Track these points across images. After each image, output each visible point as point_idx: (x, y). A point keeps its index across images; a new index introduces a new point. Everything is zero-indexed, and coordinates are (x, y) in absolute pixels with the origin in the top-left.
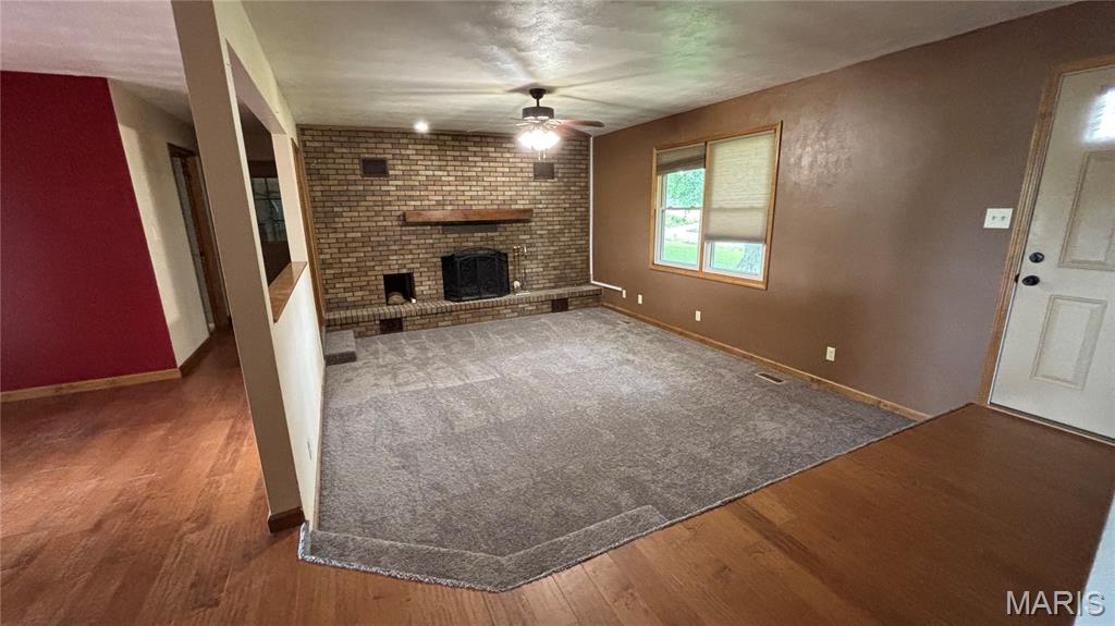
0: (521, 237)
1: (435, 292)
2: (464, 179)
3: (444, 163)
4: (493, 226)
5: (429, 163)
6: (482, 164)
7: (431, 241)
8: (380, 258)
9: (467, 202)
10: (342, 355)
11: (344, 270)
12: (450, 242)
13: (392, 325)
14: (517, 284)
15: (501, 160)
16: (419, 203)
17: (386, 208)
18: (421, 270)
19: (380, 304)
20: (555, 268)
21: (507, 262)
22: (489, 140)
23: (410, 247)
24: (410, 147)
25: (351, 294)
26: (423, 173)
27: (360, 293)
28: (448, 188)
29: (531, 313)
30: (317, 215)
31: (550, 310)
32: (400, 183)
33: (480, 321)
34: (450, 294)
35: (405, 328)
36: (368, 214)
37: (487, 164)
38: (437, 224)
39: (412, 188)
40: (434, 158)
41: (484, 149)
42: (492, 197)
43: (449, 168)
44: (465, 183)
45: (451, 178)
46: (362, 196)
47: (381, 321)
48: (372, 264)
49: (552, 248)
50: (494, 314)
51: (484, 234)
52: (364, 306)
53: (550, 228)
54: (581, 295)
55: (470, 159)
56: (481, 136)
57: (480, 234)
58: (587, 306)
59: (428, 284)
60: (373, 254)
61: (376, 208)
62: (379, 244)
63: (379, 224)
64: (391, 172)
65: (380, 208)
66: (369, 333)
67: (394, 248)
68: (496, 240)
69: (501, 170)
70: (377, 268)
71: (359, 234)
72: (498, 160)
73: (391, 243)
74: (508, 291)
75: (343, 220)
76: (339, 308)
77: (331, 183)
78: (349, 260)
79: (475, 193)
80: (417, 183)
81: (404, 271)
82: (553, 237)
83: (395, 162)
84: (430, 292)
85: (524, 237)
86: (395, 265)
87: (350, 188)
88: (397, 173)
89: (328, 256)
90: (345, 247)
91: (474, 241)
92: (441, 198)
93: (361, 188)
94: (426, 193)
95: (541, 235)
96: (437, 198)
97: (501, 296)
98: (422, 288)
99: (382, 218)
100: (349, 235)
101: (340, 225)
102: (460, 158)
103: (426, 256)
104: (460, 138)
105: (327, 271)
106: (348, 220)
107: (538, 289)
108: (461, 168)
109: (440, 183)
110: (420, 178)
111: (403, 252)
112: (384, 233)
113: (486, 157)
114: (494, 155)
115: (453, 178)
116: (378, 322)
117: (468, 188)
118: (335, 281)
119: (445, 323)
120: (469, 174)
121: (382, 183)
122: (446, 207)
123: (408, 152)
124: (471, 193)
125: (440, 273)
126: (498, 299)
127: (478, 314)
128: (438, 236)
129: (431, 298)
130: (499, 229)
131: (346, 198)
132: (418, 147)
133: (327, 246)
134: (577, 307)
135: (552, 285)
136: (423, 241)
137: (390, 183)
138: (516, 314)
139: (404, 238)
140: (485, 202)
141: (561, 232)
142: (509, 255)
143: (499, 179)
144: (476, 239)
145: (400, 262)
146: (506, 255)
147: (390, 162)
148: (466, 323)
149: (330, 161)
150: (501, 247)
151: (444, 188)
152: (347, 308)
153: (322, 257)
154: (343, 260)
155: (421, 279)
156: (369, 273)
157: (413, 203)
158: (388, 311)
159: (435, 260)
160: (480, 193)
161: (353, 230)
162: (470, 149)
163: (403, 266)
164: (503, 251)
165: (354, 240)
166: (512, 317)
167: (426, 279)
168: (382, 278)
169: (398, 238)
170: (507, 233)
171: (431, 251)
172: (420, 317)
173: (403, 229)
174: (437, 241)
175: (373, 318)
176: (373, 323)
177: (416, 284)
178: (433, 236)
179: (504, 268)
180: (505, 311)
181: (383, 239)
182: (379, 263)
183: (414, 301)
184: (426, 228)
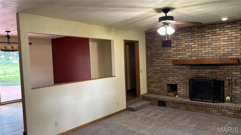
0: (233, 73)
1: (185, 94)
2: (202, 45)
3: (193, 39)
4: (217, 67)
5: (187, 40)
6: (211, 37)
7: (185, 72)
8: (166, 77)
9: (203, 55)
10: (131, 108)
11: (154, 80)
12: (194, 73)
13: (162, 103)
14: (228, 98)
15: (223, 34)
16: (181, 56)
17: (169, 59)
18: (181, 84)
19: (164, 95)
21: (224, 86)
22: (216, 25)
23: (177, 74)
24: (180, 34)
25: (155, 89)
26: (184, 44)
27: (157, 89)
28: (194, 50)
29: (230, 116)
30: (148, 61)
32: (175, 49)
33: (199, 112)
34: (192, 96)
35: (166, 106)
36: (163, 61)
37: (215, 37)
38: (188, 65)
39: (179, 50)
40: (189, 37)
41: (214, 30)
42: (216, 53)
43: (195, 41)
44: (202, 47)
45: (196, 45)
46: (161, 54)
47: (159, 101)
48: (163, 79)
50: (206, 110)
51: (211, 70)
52: (159, 94)
55: (206, 36)
56: (212, 25)
57: (209, 70)
59: (183, 90)
60: (164, 75)
61: (166, 59)
62: (166, 72)
63: (166, 64)
64: (172, 45)
65: (167, 59)
66: (155, 104)
67: (171, 74)
68: (218, 74)
69: (223, 39)
70: (164, 81)
71: (160, 68)
72: (221, 34)
73: (170, 72)
74: (223, 101)
75: (155, 63)
76: (152, 93)
77: (153, 50)
78: (156, 77)
79: (207, 51)
80: (181, 48)
81: (174, 83)
83: (174, 41)
84: (183, 94)
85: (236, 73)
86: (171, 80)
87: (158, 52)
88: (174, 45)
89: (150, 75)
90: (155, 72)
91: (205, 73)
92: (191, 54)
93: (162, 51)
94: (185, 52)
96: (189, 54)
97: (214, 103)
98: (180, 91)
99: (167, 62)
100: (157, 68)
101: (154, 65)
102: (201, 36)
103: (183, 78)
104: (201, 27)
105: (150, 80)
106: (157, 63)
108: (201, 40)
109: (191, 48)
110: (183, 46)
111: (174, 76)
112: (168, 68)
113: (215, 34)
114: (219, 32)
115: (197, 45)
116: (157, 101)
117: (204, 49)
118: (151, 83)
119: (182, 108)
120: (205, 42)
121: (169, 49)
122: (193, 58)
123: (179, 36)
124: (205, 51)
125: (188, 86)
126: (213, 104)
127: (198, 108)
128: (188, 70)
129: (183, 96)
130: (219, 68)
131: (157, 55)
132: (183, 34)
133: (150, 71)
136: (182, 72)
137: (172, 49)
138: (220, 114)
139: (175, 70)
140: (212, 55)
142: (225, 82)
143: (221, 44)
144: (206, 73)
145: (172, 79)
146: (223, 82)
147: (172, 41)
148: (192, 111)
149: (153, 43)
150: (220, 77)
151: (192, 50)
152: (154, 94)
153: (148, 75)
154: (154, 77)
155: (180, 88)
156: (162, 82)
157: (179, 56)
158: (162, 97)
159: (186, 80)
160: (210, 51)
161: (158, 66)
162: (206, 31)
163: (174, 81)
164: (221, 80)
165: (158, 70)
166: (218, 115)
167: (182, 88)
168: (166, 85)
169: (173, 70)
170: (225, 71)
171: (185, 76)
172: (172, 103)
173: (175, 66)
174: (188, 72)
175: (156, 99)
176: (156, 101)
177: (178, 89)
178: (186, 70)
179: (222, 88)
180: (213, 111)
181: (167, 70)
182: (165, 79)
183: (177, 96)
184: (183, 66)
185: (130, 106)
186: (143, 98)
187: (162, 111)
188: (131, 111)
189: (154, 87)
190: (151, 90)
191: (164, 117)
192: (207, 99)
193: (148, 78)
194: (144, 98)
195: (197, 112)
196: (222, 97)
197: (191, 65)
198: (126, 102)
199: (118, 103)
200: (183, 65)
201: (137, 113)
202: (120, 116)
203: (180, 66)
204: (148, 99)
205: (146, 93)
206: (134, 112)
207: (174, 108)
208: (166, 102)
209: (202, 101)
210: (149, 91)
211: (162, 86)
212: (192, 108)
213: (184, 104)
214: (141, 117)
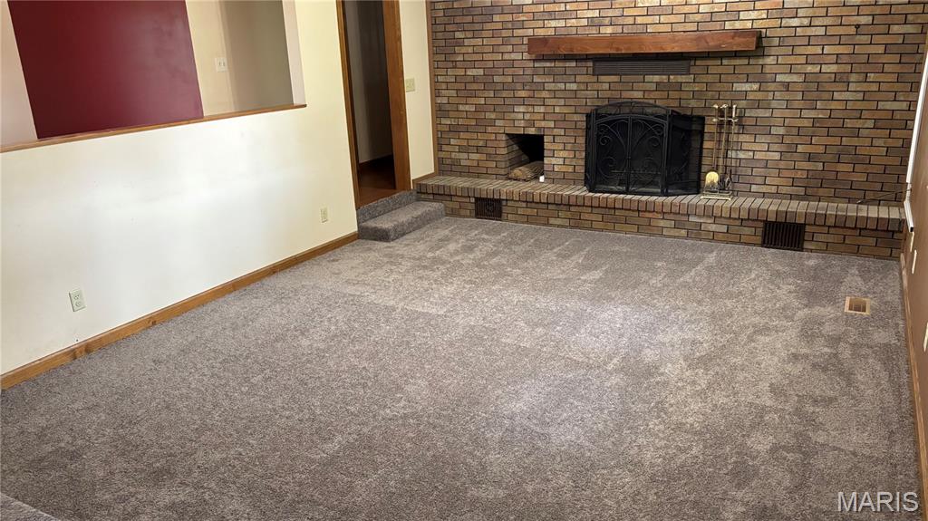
0: (737, 87)
1: (571, 170)
4: (685, 63)
7: (574, 86)
8: (505, 108)
9: (639, 20)
10: (376, 230)
11: (461, 122)
12: (605, 88)
13: (489, 208)
14: (712, 177)
16: (562, 23)
17: (517, 32)
18: (556, 131)
19: (497, 176)
20: (810, 157)
21: (702, 133)
23: (544, 94)
25: (465, 156)
27: (475, 156)
29: (714, 237)
30: (437, 43)
31: (759, 240)
33: (614, 230)
34: (596, 176)
35: (504, 215)
36: (494, 41)
38: (587, 58)
42: (686, 9)
47: (477, 199)
48: (493, 116)
49: (813, 114)
50: (639, 221)
51: (664, 78)
52: (479, 175)
53: (809, 69)
54: (841, 224)
57: (656, 78)
58: (857, 251)
59: (563, 156)
60: (496, 101)
61: (504, 33)
62: (504, 86)
63: (506, 57)
65: (509, 33)
66: (463, 212)
67: (523, 94)
68: (686, 91)
70: (498, 123)
71: (481, 72)
73: (519, 86)
74: (696, 187)
75: (464, 50)
76: (451, 172)
78: (467, 108)
79: (656, 2)
81: (532, 131)
82: (815, 88)
84: (564, 169)
85: (746, 87)
86: (523, 119)
87: (476, 3)
89: (445, 100)
90: (465, 91)
91: (646, 90)
92: (596, 13)
94: (574, 6)
95: (787, 86)
96: (590, 14)
97: (667, 195)
98: (554, 161)
99: (510, 48)
100: (469, 73)
101: (460, 58)
103: (566, 110)
105: (444, 121)
106: (470, 50)
107: (764, 195)
111: (532, 101)
112: (510, 71)
116: (473, 200)
118: (451, 135)
119: (558, 222)
122: (603, 30)
125: (582, 140)
126: (661, 199)
127: (612, 218)
128: (586, 79)
129: (564, 179)
130: (693, 70)
131: (470, 19)
133: (444, 86)
134: (827, 248)
135: (801, 191)
136: (562, 86)
138: (683, 232)
139: (536, 79)
140: (672, 19)
141: (838, 78)
142: (707, 121)
144: (648, 86)
145: (527, 116)
146: (702, 119)
148: (591, 228)
150: (693, 103)
152: (461, 174)
153: (439, 100)
154: (461, 108)
155: (555, 147)
156: (489, 129)
157: (553, 23)
158: (490, 186)
159: (576, 117)
161: (473, 63)
163: (531, 123)
164: (696, 113)
165: (475, 79)
166: (675, 237)
167: (561, 147)
168: (504, 137)
169: (528, 79)
170: (710, 78)
171: (572, 102)
172: (524, 205)
173: (537, 65)
174: (582, 87)
175: (466, 193)
176: (467, 200)
177: (546, 153)
178: (579, 78)
179: (695, 144)
180: (662, 223)
181: (510, 79)
182: (500, 116)
183: (542, 179)
184: (568, 64)
185: (371, 224)
186: (421, 193)
187: (487, 234)
188: (375, 240)
189: (462, 149)
190: (448, 161)
191: (495, 254)
192: (644, 184)
193: (439, 112)
194: (424, 191)
195: (610, 231)
196: (693, 176)
197: (598, 59)
198: (357, 208)
199: (324, 213)
200: (567, 58)
201: (398, 247)
202: (337, 260)
203: (555, 60)
204: (439, 194)
205: (432, 171)
206: (386, 244)
207: (532, 223)
208: (504, 203)
209: (627, 192)
210: (443, 166)
211: (489, 144)
212: (594, 217)
213: (566, 204)
214: (414, 258)
